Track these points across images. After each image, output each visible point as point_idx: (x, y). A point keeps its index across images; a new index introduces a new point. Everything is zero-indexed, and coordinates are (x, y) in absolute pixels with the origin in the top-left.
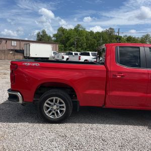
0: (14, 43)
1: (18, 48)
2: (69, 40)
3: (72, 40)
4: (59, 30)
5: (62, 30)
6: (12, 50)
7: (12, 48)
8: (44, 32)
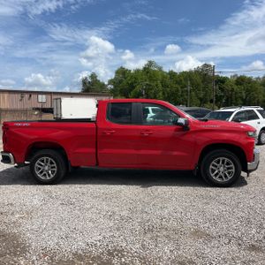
0: (42, 98)
1: (48, 106)
2: (134, 87)
3: (138, 88)
4: (117, 72)
5: (122, 72)
6: (37, 109)
7: (39, 106)
8: (93, 76)
